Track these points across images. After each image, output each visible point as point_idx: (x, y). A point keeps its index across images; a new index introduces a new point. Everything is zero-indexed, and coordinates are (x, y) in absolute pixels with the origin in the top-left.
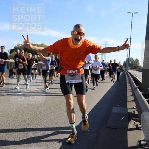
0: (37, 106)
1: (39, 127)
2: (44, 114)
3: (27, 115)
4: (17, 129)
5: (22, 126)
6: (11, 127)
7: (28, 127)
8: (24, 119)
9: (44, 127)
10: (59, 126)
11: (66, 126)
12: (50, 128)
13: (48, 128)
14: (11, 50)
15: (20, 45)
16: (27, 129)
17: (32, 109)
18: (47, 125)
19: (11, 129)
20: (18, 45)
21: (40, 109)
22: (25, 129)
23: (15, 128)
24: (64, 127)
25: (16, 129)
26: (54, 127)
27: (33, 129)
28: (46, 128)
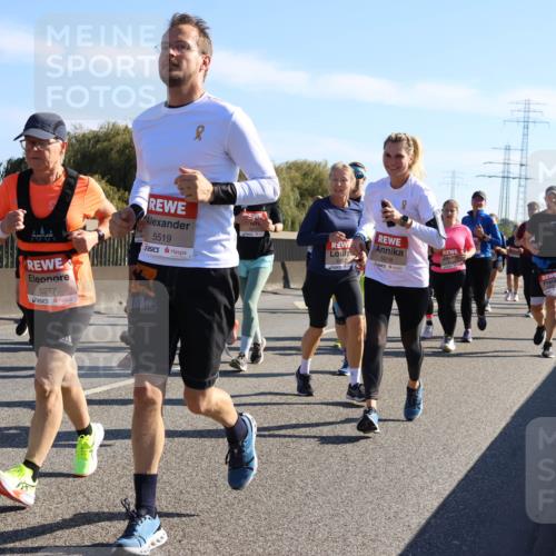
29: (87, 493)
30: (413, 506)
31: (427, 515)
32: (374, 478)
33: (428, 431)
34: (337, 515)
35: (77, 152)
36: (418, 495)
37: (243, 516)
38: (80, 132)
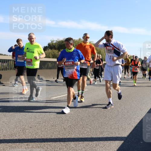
0: (78, 112)
1: (81, 136)
2: (87, 121)
3: (66, 122)
4: (57, 139)
5: (61, 135)
6: (49, 136)
7: (68, 137)
8: (64, 127)
9: (87, 137)
10: (105, 136)
11: (113, 136)
12: (94, 138)
13: (92, 138)
14: (44, 47)
15: (54, 41)
16: (68, 138)
17: (72, 116)
18: (91, 135)
19: (50, 139)
20: (52, 42)
21: (81, 115)
22: (65, 138)
23: (53, 137)
24: (111, 137)
25: (55, 139)
26: (98, 137)
27: (74, 138)
28: (89, 138)
29: (62, 117)
30: (133, 122)
31: (137, 124)
32: (125, 115)
33: (136, 105)
34: (117, 123)
35: (58, 45)
36: (134, 119)
37: (96, 123)
38: (59, 40)
